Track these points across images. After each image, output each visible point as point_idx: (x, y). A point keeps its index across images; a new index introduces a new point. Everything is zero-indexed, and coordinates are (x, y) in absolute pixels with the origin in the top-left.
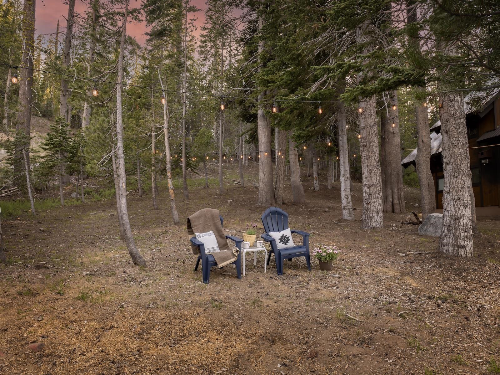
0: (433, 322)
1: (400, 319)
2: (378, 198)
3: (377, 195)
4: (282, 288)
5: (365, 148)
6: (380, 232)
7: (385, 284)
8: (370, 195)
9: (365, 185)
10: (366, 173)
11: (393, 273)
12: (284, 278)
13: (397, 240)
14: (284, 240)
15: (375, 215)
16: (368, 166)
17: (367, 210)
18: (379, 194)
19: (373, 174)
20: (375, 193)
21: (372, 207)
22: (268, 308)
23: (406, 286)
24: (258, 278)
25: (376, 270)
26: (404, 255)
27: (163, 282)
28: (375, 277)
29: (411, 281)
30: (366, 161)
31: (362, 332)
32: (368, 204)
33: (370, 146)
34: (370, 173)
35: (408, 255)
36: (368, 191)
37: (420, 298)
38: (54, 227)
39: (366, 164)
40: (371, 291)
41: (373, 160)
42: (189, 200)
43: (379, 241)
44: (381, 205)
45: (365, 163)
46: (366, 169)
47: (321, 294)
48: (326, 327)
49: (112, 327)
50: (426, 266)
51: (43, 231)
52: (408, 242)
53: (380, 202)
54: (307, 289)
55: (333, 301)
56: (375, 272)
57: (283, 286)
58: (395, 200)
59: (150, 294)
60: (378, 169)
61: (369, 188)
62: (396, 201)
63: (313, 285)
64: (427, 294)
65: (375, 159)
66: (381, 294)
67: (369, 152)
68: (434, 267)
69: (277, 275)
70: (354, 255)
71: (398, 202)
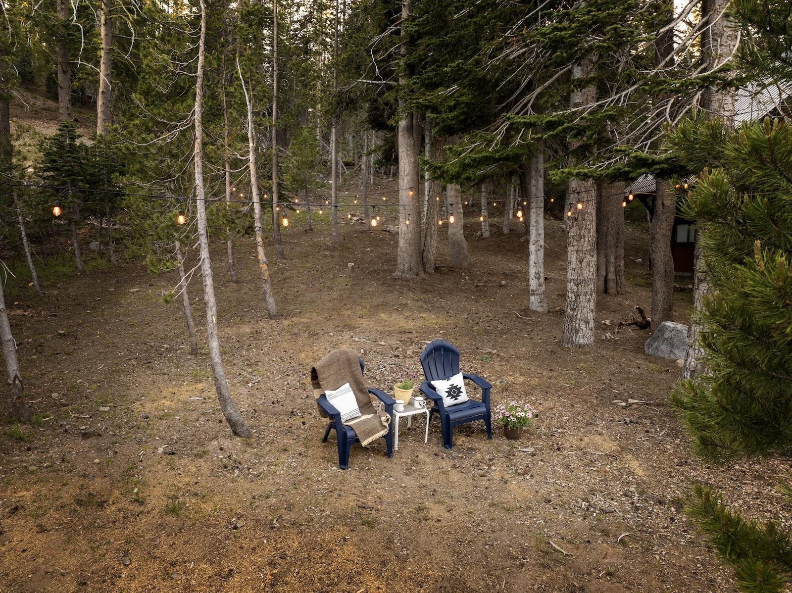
0: (664, 553)
1: (620, 548)
2: (589, 301)
3: (588, 297)
4: (454, 476)
5: (575, 223)
6: (589, 353)
7: (598, 471)
8: (578, 296)
9: (571, 279)
10: (574, 262)
11: (609, 446)
12: (454, 454)
13: (614, 368)
14: (454, 392)
15: (583, 326)
16: (577, 251)
17: (571, 318)
18: (591, 295)
19: (584, 264)
20: (586, 294)
21: (579, 315)
22: (439, 524)
23: (627, 474)
24: (417, 456)
25: (586, 439)
26: (624, 404)
27: (282, 469)
28: (584, 453)
29: (634, 465)
30: (575, 243)
31: (571, 575)
32: (573, 310)
33: (584, 219)
34: (581, 262)
35: (630, 405)
36: (575, 290)
37: (647, 502)
38: (79, 325)
39: (575, 248)
40: (579, 484)
41: (586, 243)
42: (285, 261)
43: (588, 372)
44: (592, 312)
45: (574, 246)
46: (575, 255)
47: (509, 492)
48: (523, 565)
49: (230, 573)
50: (656, 432)
51: (64, 335)
52: (629, 373)
53: (592, 307)
54: (489, 480)
55: (529, 508)
56: (583, 444)
57: (454, 472)
58: (610, 274)
59: (268, 497)
60: (592, 256)
61: (577, 285)
62: (611, 276)
63: (497, 471)
64: (657, 493)
65: (589, 241)
66: (592, 492)
67: (581, 229)
68: (668, 435)
69: (443, 449)
70: (552, 406)
71: (614, 277)
